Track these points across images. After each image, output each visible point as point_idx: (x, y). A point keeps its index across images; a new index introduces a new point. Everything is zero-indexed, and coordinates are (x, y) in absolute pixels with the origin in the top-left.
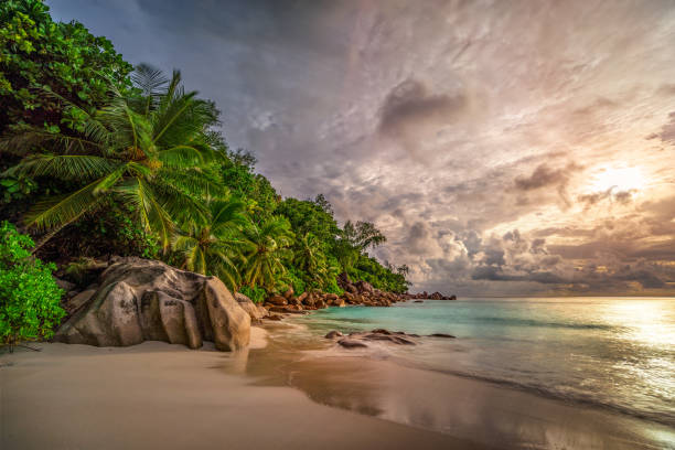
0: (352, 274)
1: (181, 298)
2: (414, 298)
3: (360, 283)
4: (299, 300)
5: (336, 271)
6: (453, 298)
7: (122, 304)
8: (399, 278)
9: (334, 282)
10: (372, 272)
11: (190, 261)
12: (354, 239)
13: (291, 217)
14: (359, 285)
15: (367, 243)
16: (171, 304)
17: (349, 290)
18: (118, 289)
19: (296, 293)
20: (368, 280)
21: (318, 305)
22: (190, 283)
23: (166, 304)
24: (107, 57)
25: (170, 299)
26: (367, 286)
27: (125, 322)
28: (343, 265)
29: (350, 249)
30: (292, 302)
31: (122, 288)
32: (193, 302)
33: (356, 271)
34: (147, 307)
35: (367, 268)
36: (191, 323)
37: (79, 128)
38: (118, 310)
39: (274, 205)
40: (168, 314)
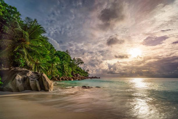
0: (75, 72)
1: (34, 79)
2: (90, 78)
3: (77, 74)
4: (61, 78)
5: (71, 71)
6: (99, 78)
7: (19, 80)
8: (87, 73)
9: (70, 74)
10: (80, 71)
11: (33, 68)
12: (76, 62)
13: (59, 56)
14: (76, 75)
15: (79, 63)
16: (32, 80)
17: (74, 76)
18: (17, 76)
19: (60, 77)
20: (79, 73)
21: (66, 80)
22: (36, 75)
23: (31, 81)
24: (14, 12)
25: (32, 79)
26: (79, 75)
27: (20, 85)
28: (72, 69)
29: (74, 65)
30: (59, 79)
31: (18, 76)
32: (38, 80)
33: (76, 71)
34: (25, 81)
35: (79, 70)
36: (38, 85)
37: (7, 32)
38: (18, 82)
39: (55, 53)
40: (32, 83)
